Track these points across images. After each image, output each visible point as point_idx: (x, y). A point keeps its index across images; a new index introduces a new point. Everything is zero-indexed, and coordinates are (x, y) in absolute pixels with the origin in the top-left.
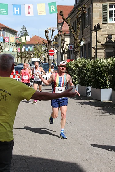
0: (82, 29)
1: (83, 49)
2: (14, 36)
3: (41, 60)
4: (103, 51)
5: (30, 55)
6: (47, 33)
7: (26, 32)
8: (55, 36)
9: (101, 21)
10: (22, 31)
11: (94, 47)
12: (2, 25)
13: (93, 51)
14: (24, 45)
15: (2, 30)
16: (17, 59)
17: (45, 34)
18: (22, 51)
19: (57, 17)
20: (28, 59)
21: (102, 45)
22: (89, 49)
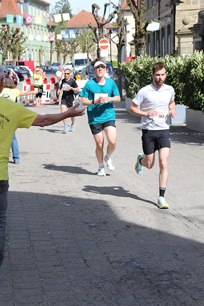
1: (160, 36)
3: (90, 57)
4: (191, 39)
5: (74, 48)
6: (96, 9)
7: (67, 4)
8: (110, 15)
10: (59, 3)
11: (177, 33)
15: (22, 1)
16: (51, 56)
17: (93, 12)
20: (70, 55)
21: (189, 29)
22: (170, 36)
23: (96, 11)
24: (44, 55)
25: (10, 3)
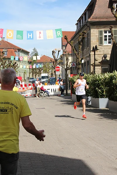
0: (82, 50)
1: (84, 66)
2: (27, 56)
3: (49, 75)
4: (100, 67)
5: (40, 71)
7: (37, 53)
8: (60, 56)
9: (98, 44)
10: (33, 52)
11: (92, 64)
12: (18, 47)
13: (92, 68)
14: (35, 63)
15: (17, 51)
16: (29, 75)
17: (53, 54)
18: (34, 68)
20: (38, 74)
21: (99, 62)
22: (89, 66)
23: (54, 54)
24: (26, 74)
25: (12, 52)
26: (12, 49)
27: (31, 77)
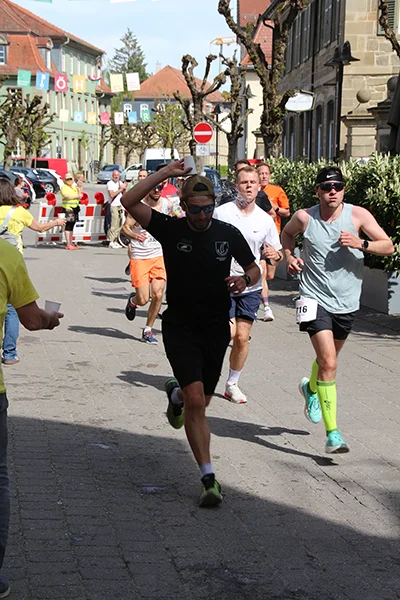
0: (311, 53)
1: (314, 122)
2: (93, 68)
3: (177, 156)
4: (372, 131)
5: (147, 137)
6: (190, 65)
7: (138, 53)
8: (217, 78)
9: (375, 28)
10: (122, 50)
11: (345, 117)
12: (52, 28)
13: (344, 130)
14: (127, 100)
15: (50, 45)
16: (101, 151)
17: (184, 70)
18: (117, 123)
19: (238, 5)
20: (139, 151)
21: (369, 110)
22: (332, 122)
23: (191, 69)
24: (88, 149)
25: (26, 49)
26: (25, 33)
27: (108, 159)
